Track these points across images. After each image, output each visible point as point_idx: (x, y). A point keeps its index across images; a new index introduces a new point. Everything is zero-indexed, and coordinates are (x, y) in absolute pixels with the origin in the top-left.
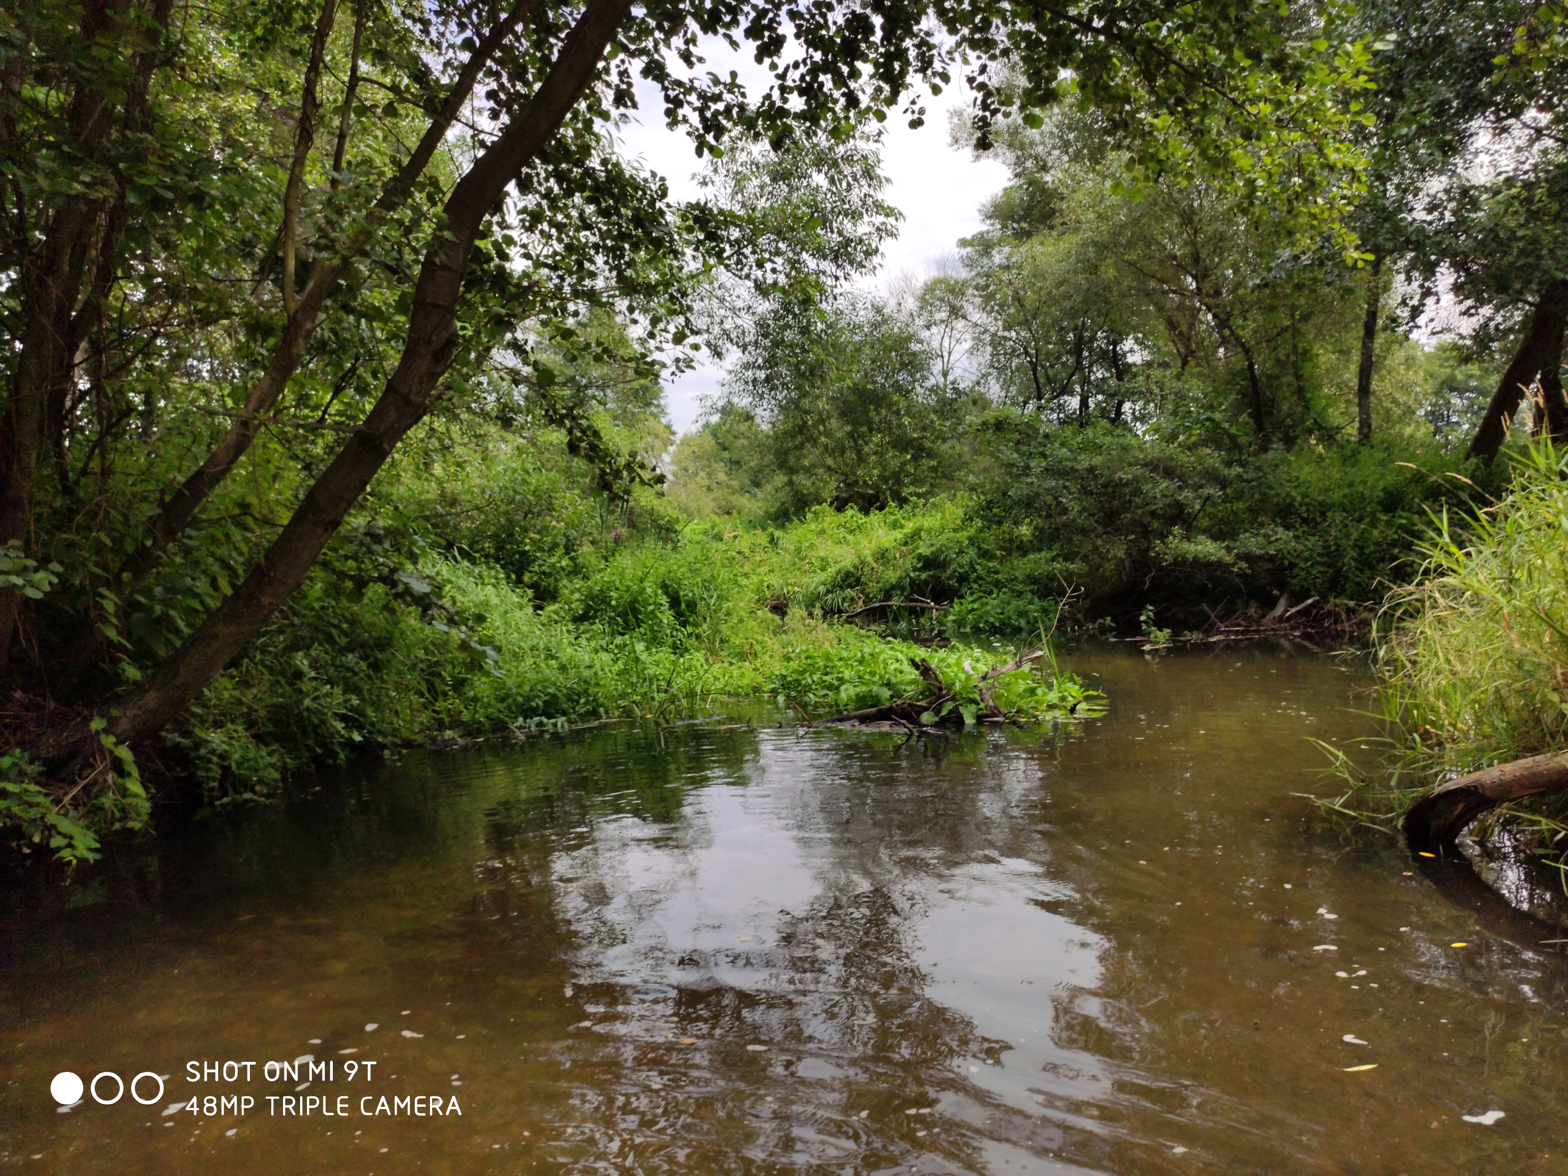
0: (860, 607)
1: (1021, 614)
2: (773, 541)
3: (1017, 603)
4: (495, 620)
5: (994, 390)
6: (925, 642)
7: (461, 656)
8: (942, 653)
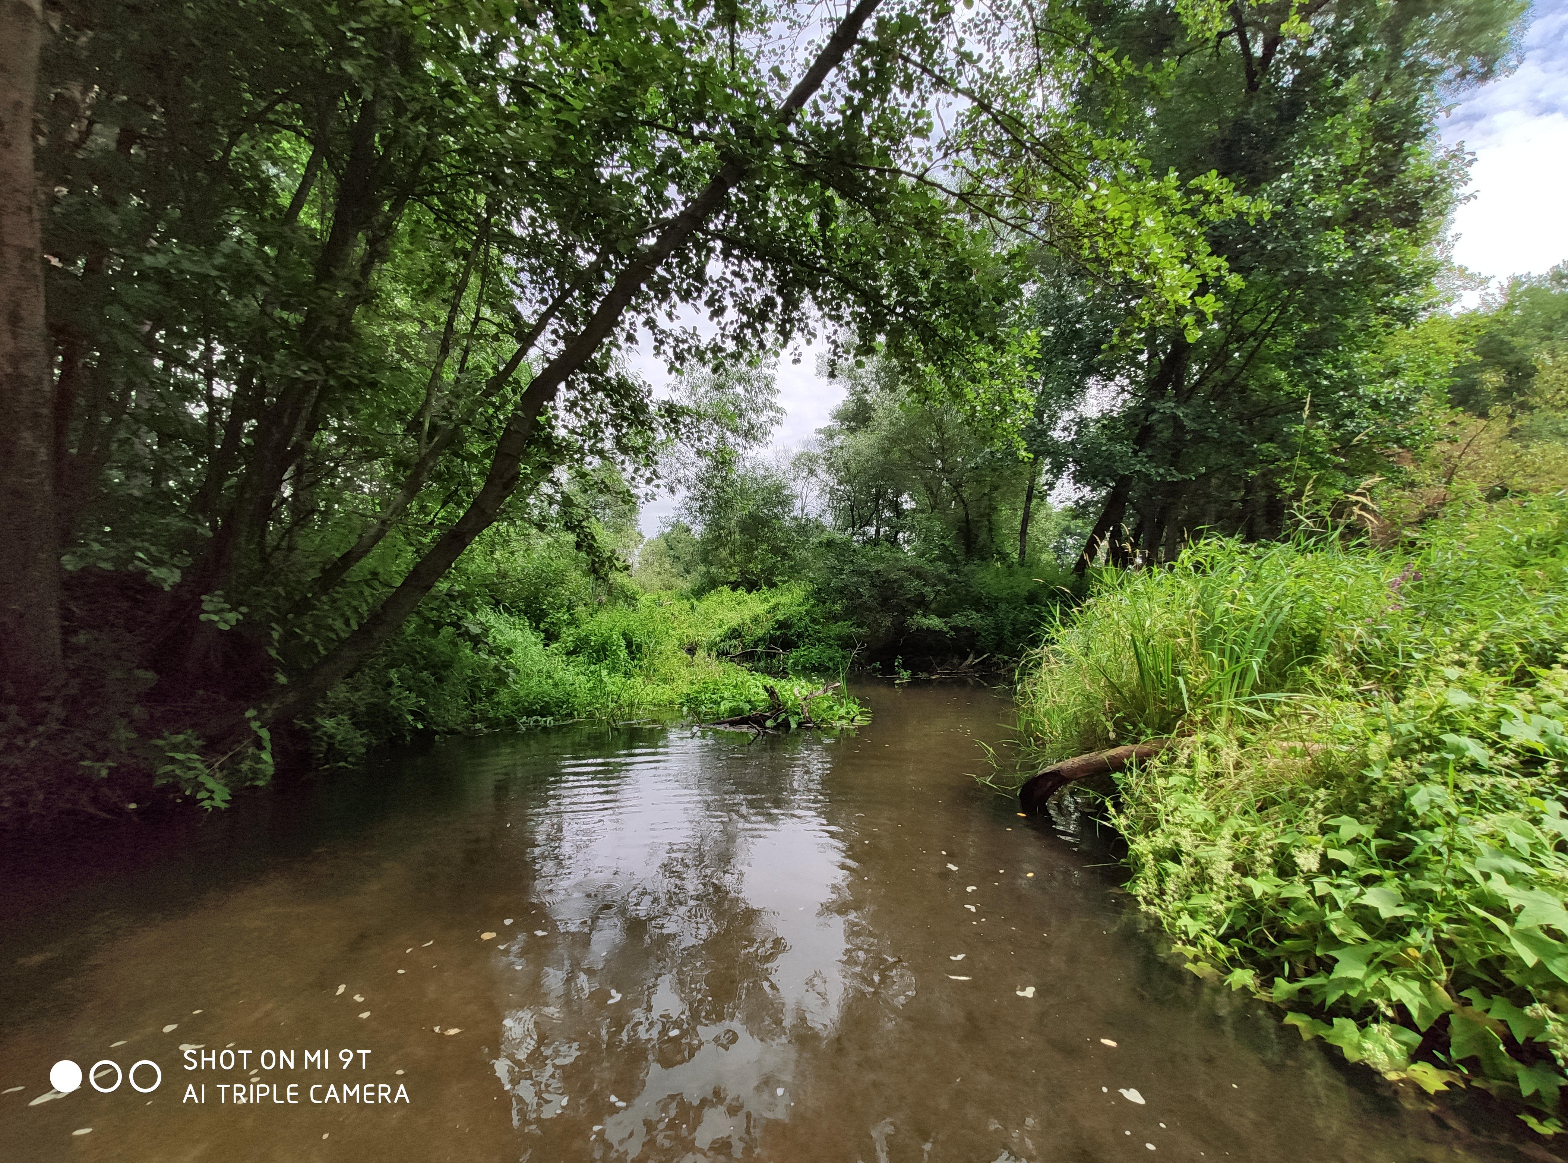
0: (739, 651)
1: (830, 659)
2: (692, 608)
3: (829, 652)
4: (518, 651)
5: (829, 520)
6: (774, 675)
7: (495, 675)
8: (783, 682)
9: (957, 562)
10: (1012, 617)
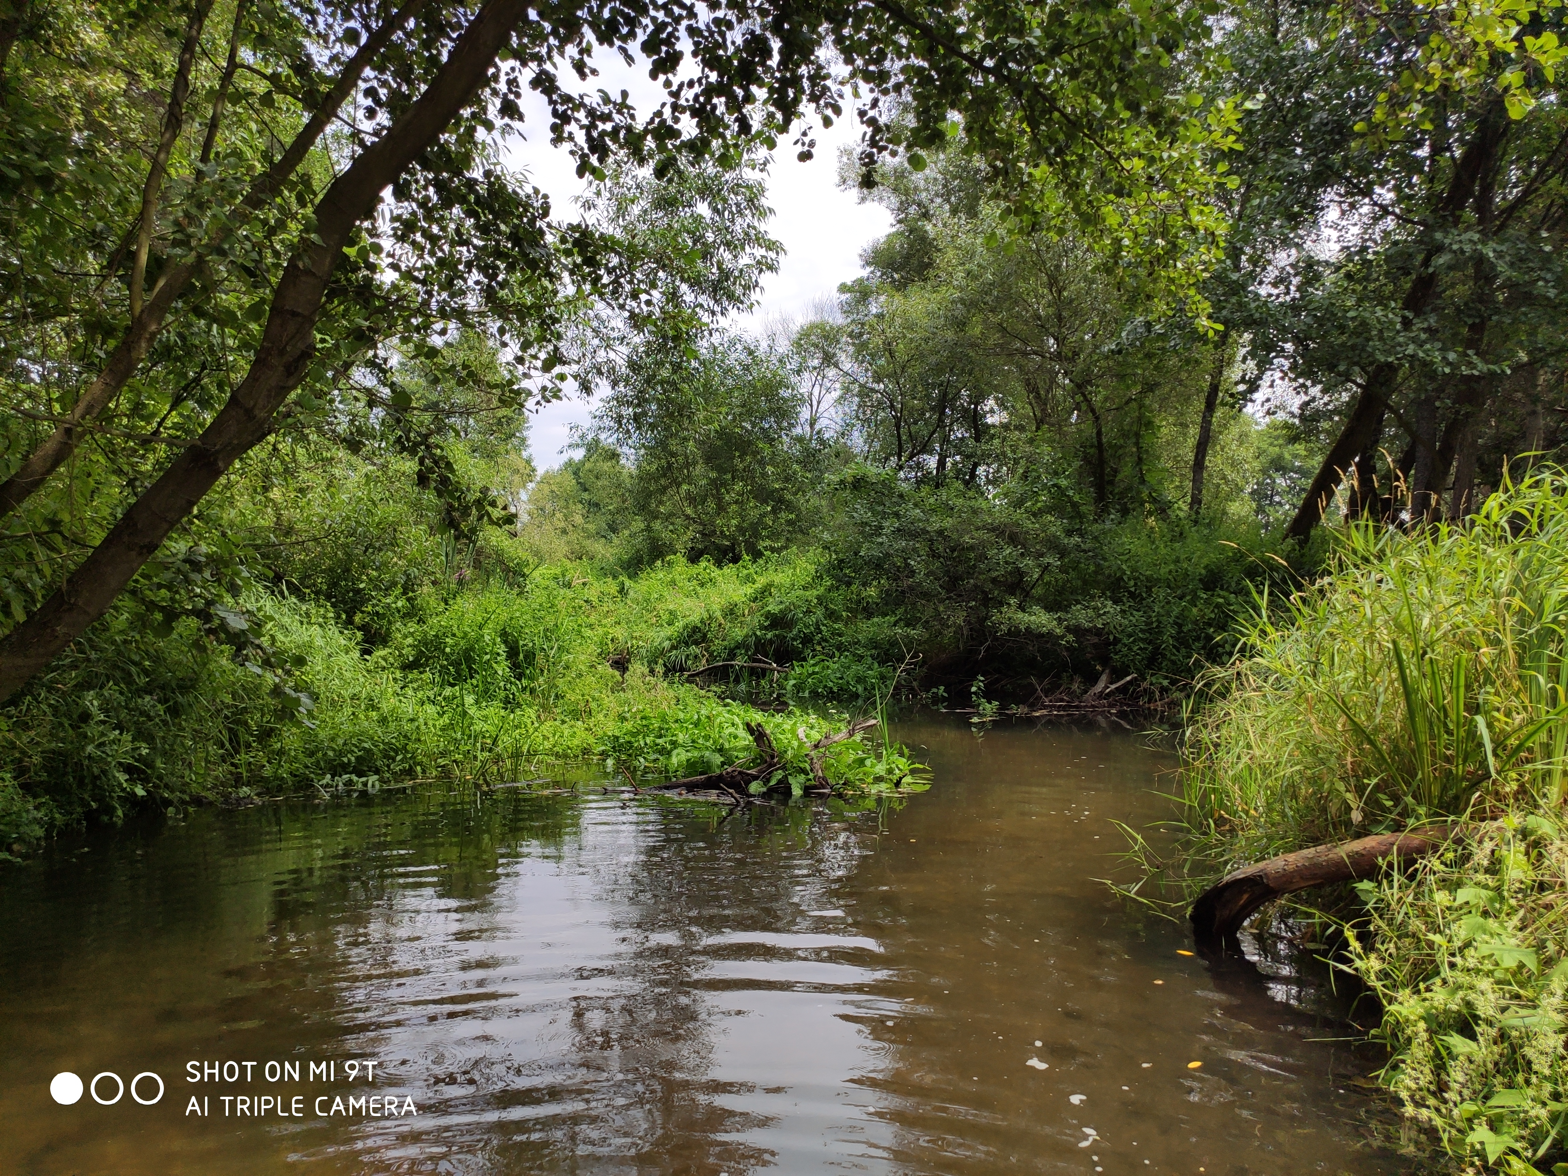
0: (703, 665)
1: (860, 680)
2: (622, 591)
3: (857, 668)
4: (317, 664)
5: (857, 442)
6: (763, 706)
7: (272, 702)
8: (778, 718)
9: (1080, 516)
10: (1176, 611)
